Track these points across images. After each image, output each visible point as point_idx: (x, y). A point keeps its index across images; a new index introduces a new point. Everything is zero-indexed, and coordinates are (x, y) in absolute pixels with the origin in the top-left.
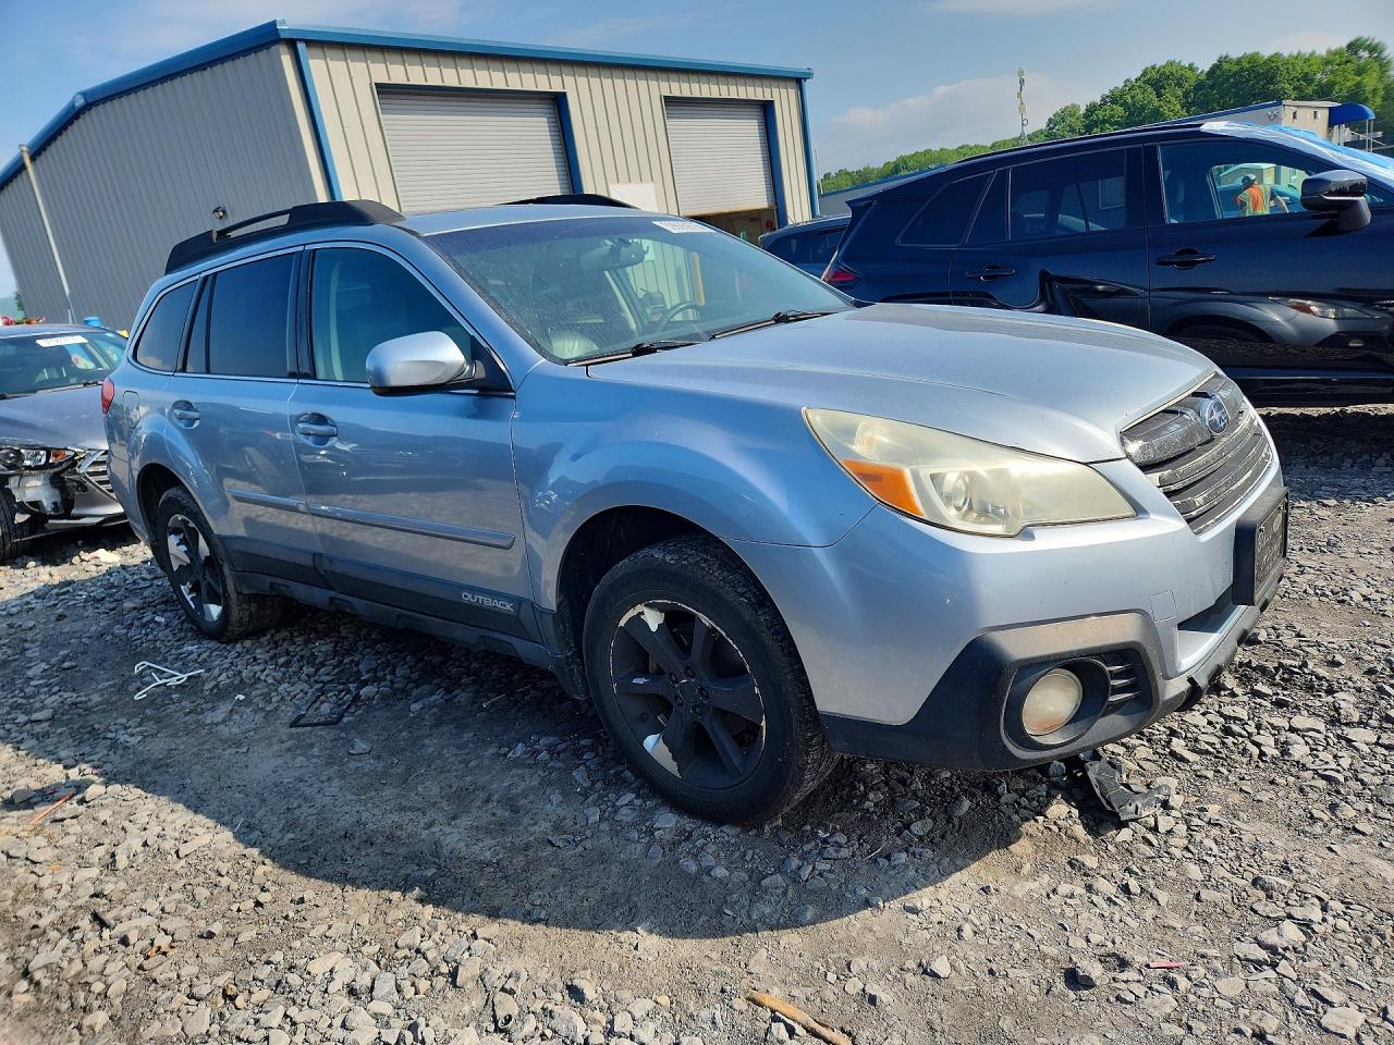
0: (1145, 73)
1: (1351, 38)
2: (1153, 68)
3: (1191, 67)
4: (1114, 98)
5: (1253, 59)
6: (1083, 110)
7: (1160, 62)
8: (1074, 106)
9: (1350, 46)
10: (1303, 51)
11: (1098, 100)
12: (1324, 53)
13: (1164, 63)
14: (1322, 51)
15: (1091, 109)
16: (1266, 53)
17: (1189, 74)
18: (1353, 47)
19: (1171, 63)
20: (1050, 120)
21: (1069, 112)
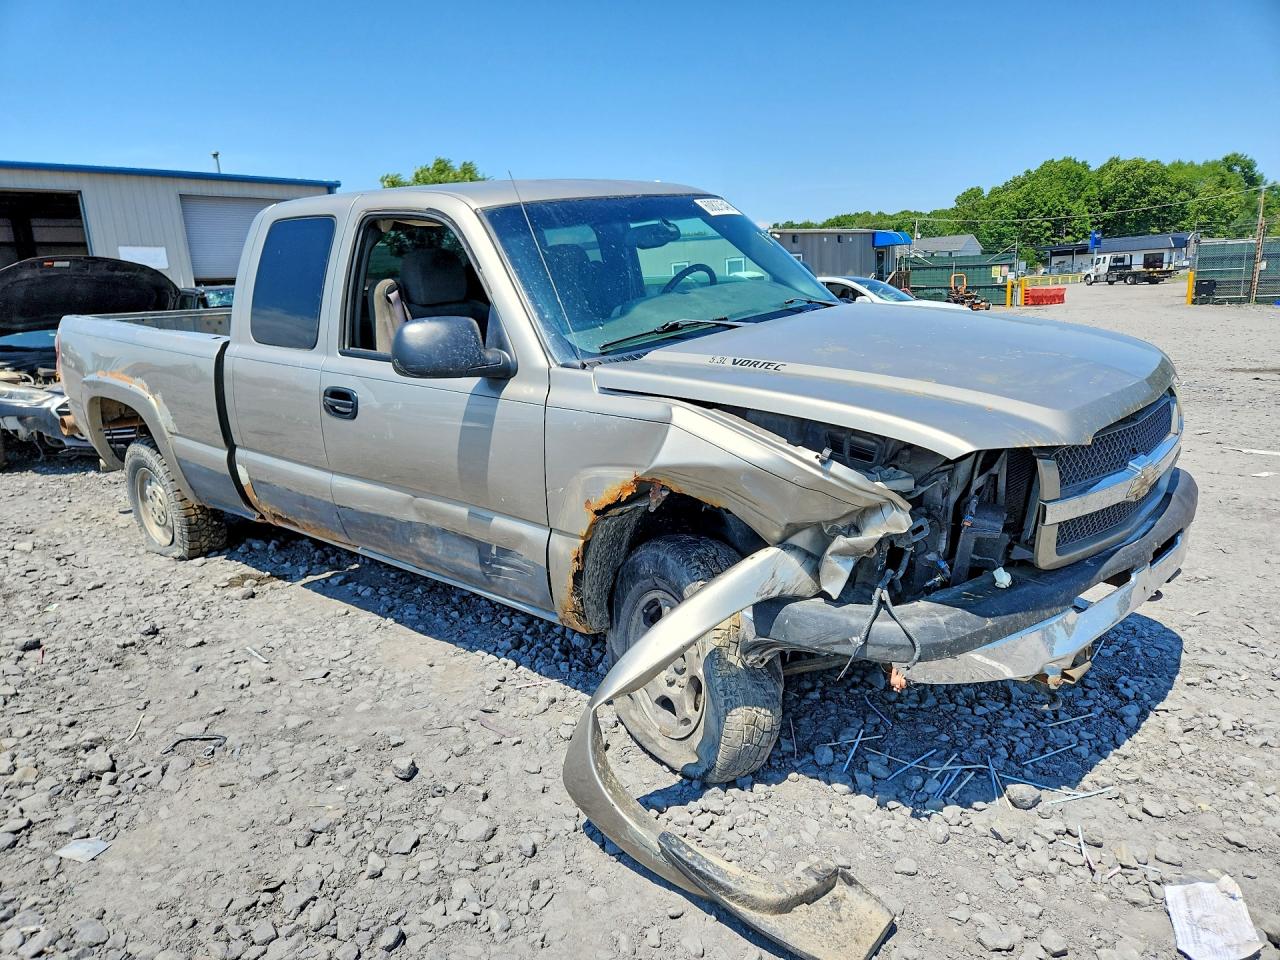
0: (1044, 166)
1: (1228, 153)
2: (1053, 161)
3: (1085, 166)
4: (1017, 184)
5: (1136, 165)
6: (986, 193)
7: (1058, 158)
8: (978, 189)
9: (1226, 159)
10: (1183, 161)
11: (1001, 185)
12: (1201, 164)
13: (1061, 158)
14: (1199, 162)
15: (995, 192)
16: (1149, 159)
17: (1081, 170)
18: (1230, 162)
19: (1066, 160)
20: (958, 197)
21: (976, 193)
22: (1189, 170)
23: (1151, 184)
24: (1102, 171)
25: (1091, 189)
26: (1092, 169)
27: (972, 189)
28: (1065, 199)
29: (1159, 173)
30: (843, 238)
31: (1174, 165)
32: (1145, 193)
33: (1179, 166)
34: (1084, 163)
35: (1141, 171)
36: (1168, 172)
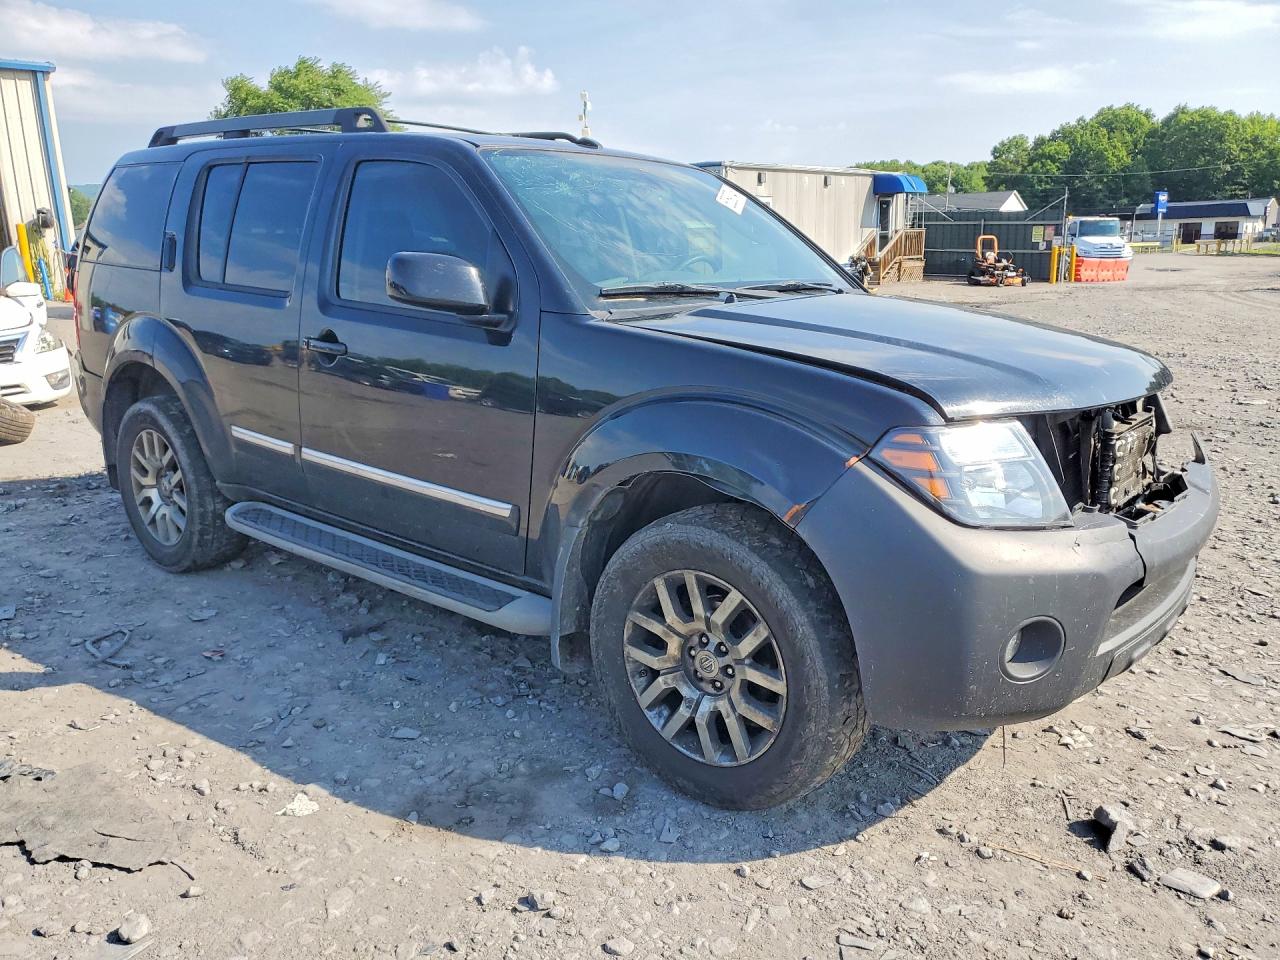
0: (1100, 113)
2: (1110, 108)
3: (1147, 115)
4: (1065, 135)
5: (1204, 114)
6: (1030, 143)
7: (1118, 104)
8: (1022, 137)
10: (1262, 113)
11: (1047, 135)
13: (1122, 105)
15: (1040, 142)
16: (1222, 110)
17: (1144, 119)
19: (1129, 107)
20: (995, 148)
21: (1016, 143)
22: (1269, 124)
24: (1167, 122)
26: (1155, 119)
27: (1015, 138)
29: (1233, 128)
30: (832, 179)
31: (1251, 117)
33: (1256, 119)
34: (1147, 111)
35: (1210, 125)
36: (1243, 126)
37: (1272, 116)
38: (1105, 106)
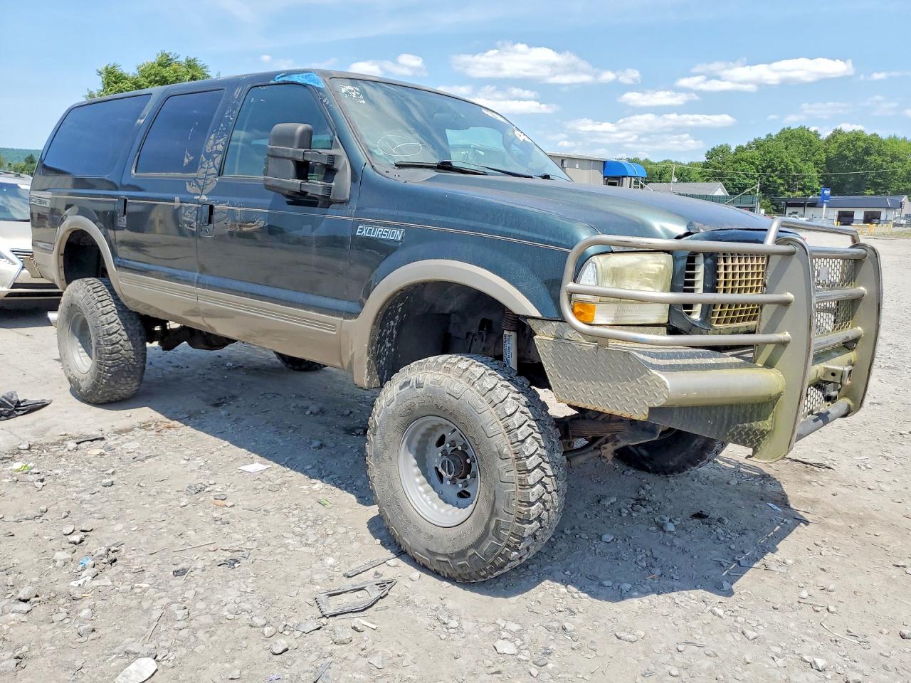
0: (782, 132)
2: (789, 129)
5: (857, 137)
6: (733, 150)
7: (794, 126)
8: (726, 146)
11: (745, 145)
13: (797, 127)
15: (740, 149)
17: (812, 137)
19: (802, 128)
20: (708, 153)
21: (723, 150)
22: (903, 144)
23: (869, 154)
24: (828, 141)
25: (819, 154)
26: (821, 138)
27: (721, 146)
28: (798, 160)
29: (876, 144)
30: (568, 163)
31: (890, 138)
32: (863, 162)
33: (894, 140)
34: (816, 132)
35: (860, 143)
36: (885, 144)
37: (905, 138)
38: (786, 127)
